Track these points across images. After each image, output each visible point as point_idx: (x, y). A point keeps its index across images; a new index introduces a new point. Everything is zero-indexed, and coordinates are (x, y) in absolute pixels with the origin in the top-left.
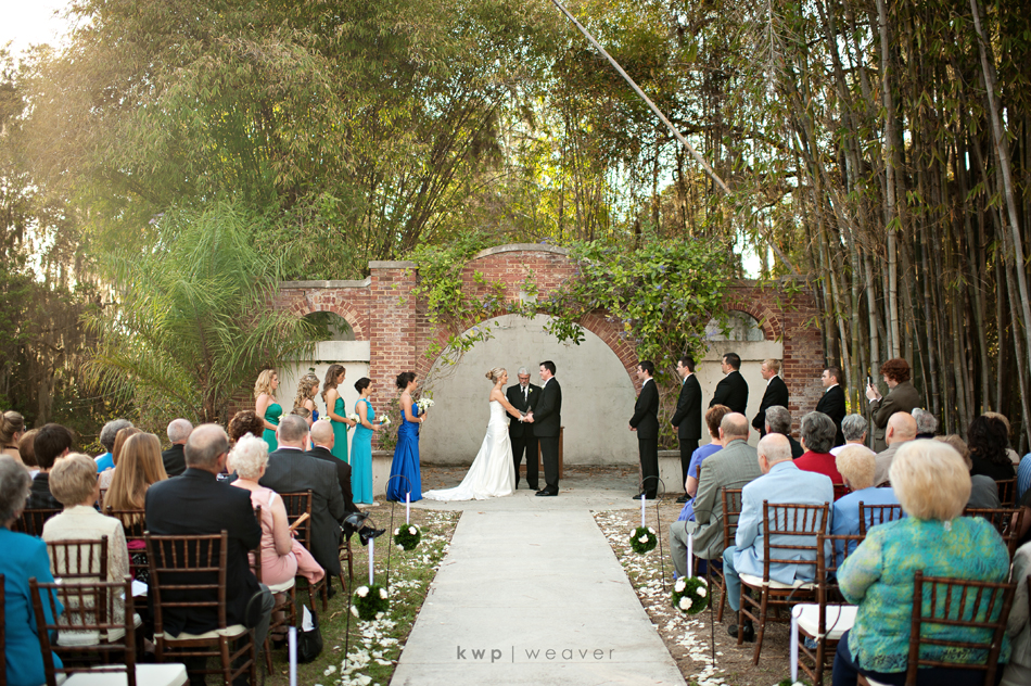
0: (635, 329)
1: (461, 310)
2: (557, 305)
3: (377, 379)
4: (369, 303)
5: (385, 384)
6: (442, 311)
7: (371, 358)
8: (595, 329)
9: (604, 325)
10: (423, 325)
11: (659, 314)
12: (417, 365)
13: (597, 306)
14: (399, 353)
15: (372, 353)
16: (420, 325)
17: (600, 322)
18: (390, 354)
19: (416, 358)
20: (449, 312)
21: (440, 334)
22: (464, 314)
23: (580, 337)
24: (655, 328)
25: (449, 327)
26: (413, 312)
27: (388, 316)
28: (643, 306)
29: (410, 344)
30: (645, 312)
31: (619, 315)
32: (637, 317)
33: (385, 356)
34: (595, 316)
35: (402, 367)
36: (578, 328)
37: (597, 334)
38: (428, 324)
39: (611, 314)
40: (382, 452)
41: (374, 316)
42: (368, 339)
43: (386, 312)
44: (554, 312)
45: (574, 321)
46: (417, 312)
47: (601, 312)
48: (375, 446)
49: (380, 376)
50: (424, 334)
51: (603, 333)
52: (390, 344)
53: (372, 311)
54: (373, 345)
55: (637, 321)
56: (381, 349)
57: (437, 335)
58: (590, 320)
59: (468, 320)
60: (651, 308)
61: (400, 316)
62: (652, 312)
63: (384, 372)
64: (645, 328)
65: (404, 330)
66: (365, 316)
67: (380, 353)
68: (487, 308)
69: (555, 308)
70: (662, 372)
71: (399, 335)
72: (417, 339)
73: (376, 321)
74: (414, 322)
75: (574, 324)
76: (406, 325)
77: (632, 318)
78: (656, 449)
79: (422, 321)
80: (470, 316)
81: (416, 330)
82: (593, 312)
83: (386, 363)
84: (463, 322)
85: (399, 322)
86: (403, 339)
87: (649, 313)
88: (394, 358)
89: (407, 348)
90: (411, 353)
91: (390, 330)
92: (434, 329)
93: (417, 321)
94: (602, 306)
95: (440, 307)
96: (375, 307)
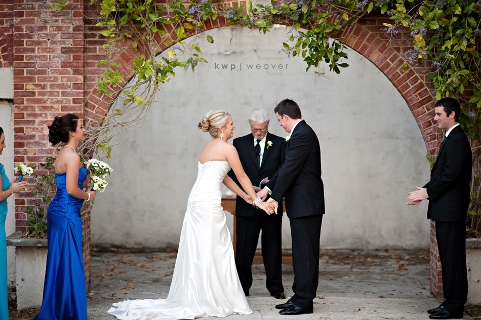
0: (431, 47)
1: (154, 18)
2: (305, 10)
3: (25, 126)
4: (12, 8)
5: (37, 134)
6: (124, 20)
7: (16, 94)
8: (365, 47)
9: (379, 42)
10: (95, 43)
11: (472, 21)
12: (86, 105)
13: (369, 10)
14: (59, 86)
15: (17, 87)
16: (90, 43)
17: (372, 37)
18: (44, 87)
19: (85, 93)
20: (135, 22)
21: (123, 56)
22: (159, 25)
23: (341, 60)
24: (465, 43)
25: (135, 45)
26: (79, 22)
27: (41, 29)
28: (445, 9)
29: (76, 72)
30: (448, 17)
31: (405, 24)
32: (435, 26)
33: (37, 90)
34: (364, 27)
35: (63, 108)
36: (338, 46)
37: (367, 57)
38: (103, 40)
39: (392, 22)
40: (30, 241)
41: (19, 29)
42: (11, 64)
43: (38, 22)
44: (299, 21)
45: (333, 34)
46: (86, 21)
47: (373, 22)
48: (23, 230)
49: (29, 122)
50: (97, 57)
51: (376, 56)
52: (44, 72)
53: (16, 20)
54: (18, 74)
55: (435, 32)
56: (31, 80)
57: (118, 57)
58: (356, 33)
59: (166, 35)
60: (458, 11)
61: (59, 28)
62: (460, 17)
63: (36, 115)
64: (449, 44)
65: (65, 51)
66: (7, 29)
67: (29, 87)
68: (195, 15)
69: (301, 15)
70: (472, 114)
71: (57, 59)
72: (85, 64)
73: (22, 36)
74: (81, 37)
75: (331, 41)
76: (69, 43)
77: (428, 28)
78: (464, 236)
79: (94, 36)
80: (169, 28)
81: (85, 50)
82: (361, 21)
83: (39, 101)
84: (157, 37)
85: (58, 37)
86: (64, 65)
87: (455, 19)
88: (51, 94)
89: (71, 78)
90: (76, 86)
91: (45, 50)
92: (111, 49)
93: (86, 36)
94: (376, 11)
95: (122, 14)
96: (21, 14)
